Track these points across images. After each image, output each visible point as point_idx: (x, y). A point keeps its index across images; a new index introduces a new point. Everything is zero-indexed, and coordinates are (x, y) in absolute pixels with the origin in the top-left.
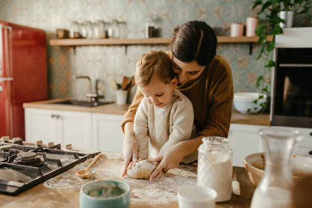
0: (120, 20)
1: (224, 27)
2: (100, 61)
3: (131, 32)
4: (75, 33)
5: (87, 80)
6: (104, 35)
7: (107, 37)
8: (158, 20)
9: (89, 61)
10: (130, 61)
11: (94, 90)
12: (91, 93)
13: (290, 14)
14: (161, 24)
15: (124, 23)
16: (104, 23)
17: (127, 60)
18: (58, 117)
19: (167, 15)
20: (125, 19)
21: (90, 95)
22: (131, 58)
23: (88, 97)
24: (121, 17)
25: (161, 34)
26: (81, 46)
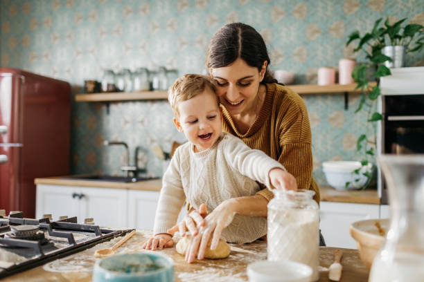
0: (169, 67)
1: (308, 74)
2: (142, 122)
4: (108, 85)
5: (123, 147)
6: (147, 87)
7: (151, 89)
9: (126, 122)
11: (132, 162)
12: (129, 165)
13: (399, 49)
15: (175, 71)
16: (148, 72)
18: (81, 196)
20: (175, 66)
21: (126, 168)
23: (124, 171)
24: (171, 64)
26: (116, 102)
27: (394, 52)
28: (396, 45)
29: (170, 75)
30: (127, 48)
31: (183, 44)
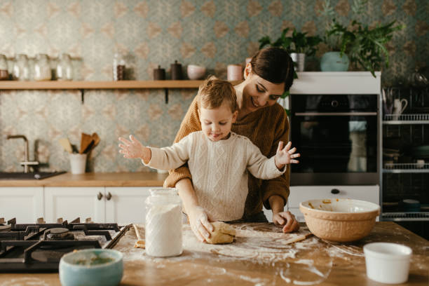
0: (72, 55)
2: (42, 113)
3: (90, 71)
5: (22, 140)
6: (49, 76)
7: (54, 77)
8: (130, 57)
9: (22, 113)
10: (88, 112)
11: (32, 158)
12: (29, 161)
13: (302, 56)
14: (134, 62)
15: (79, 59)
16: (48, 58)
17: (83, 111)
19: (141, 51)
20: (79, 54)
21: (27, 163)
22: (91, 108)
23: (23, 166)
24: (74, 51)
25: (134, 76)
26: (8, 90)
27: (298, 58)
28: (300, 52)
29: (74, 63)
30: (20, 31)
31: (88, 31)
